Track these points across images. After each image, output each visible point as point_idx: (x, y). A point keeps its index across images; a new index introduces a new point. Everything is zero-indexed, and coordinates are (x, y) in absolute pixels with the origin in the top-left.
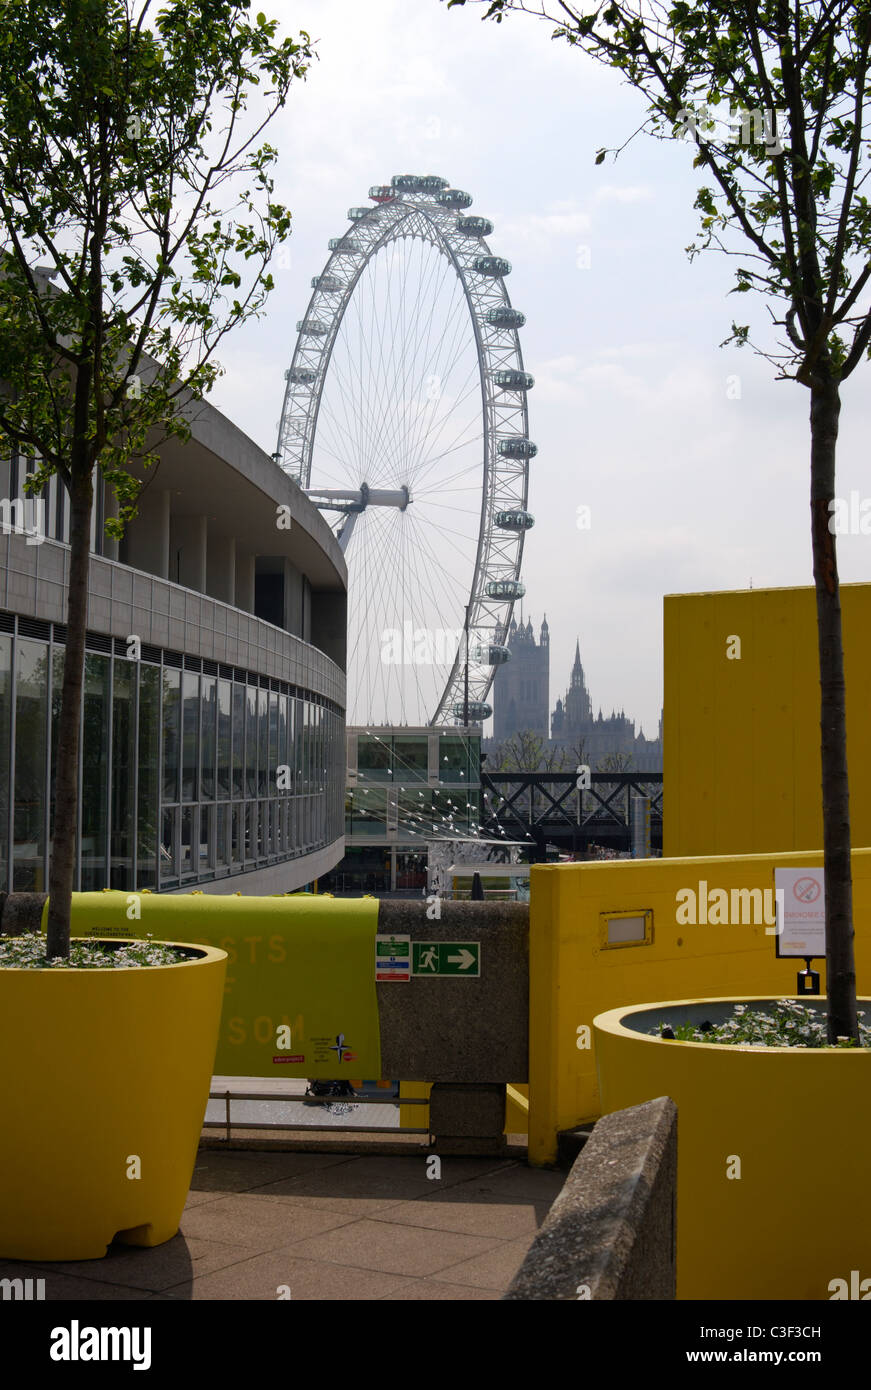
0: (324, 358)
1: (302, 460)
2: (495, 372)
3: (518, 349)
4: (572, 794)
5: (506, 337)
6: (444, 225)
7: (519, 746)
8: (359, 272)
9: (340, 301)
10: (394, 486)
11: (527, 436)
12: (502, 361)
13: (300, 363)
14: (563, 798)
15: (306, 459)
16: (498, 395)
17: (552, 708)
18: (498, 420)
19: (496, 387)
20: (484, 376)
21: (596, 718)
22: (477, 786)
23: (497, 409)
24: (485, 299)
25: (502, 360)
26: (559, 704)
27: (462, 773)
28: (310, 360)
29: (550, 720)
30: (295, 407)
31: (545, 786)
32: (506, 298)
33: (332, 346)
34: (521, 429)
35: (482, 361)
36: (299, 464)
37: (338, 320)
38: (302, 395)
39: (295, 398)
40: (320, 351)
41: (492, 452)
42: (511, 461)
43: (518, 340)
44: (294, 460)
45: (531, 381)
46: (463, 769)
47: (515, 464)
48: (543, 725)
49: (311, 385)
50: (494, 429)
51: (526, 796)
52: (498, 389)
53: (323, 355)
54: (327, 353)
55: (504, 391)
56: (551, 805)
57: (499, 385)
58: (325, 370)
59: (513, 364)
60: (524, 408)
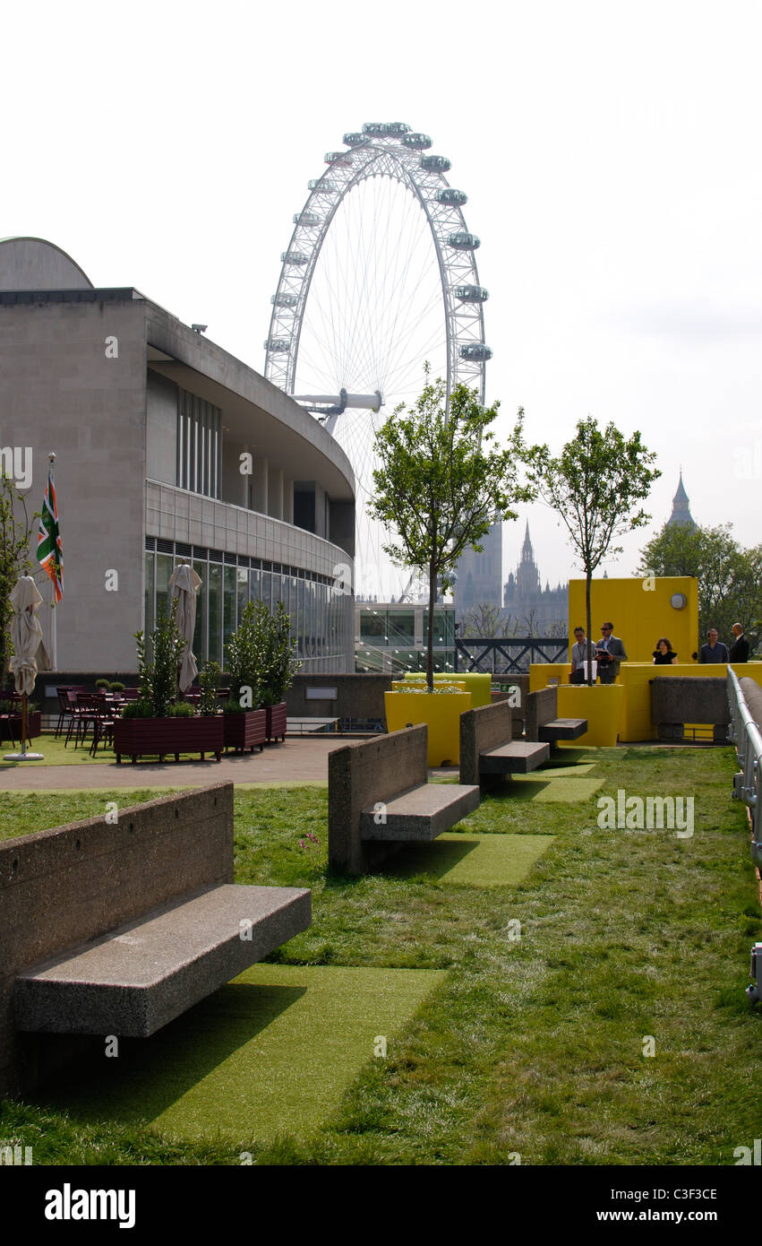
0: (305, 284)
1: (287, 374)
2: (455, 288)
3: (475, 268)
4: (525, 655)
5: (464, 259)
6: (409, 163)
7: (480, 615)
8: (335, 208)
9: (318, 233)
10: (370, 392)
11: (483, 341)
12: (461, 279)
13: (285, 289)
14: (518, 658)
15: (291, 372)
16: (459, 307)
17: (505, 580)
18: (459, 329)
19: (457, 299)
20: (445, 292)
21: (543, 589)
22: (451, 649)
23: (458, 319)
24: (446, 226)
25: (460, 277)
26: (511, 576)
27: (441, 639)
28: (293, 287)
29: (503, 591)
30: (280, 328)
31: (503, 648)
32: (463, 224)
33: (312, 273)
34: (479, 337)
35: (444, 280)
36: (284, 377)
37: (317, 251)
38: (286, 317)
39: (280, 320)
40: (302, 278)
41: (454, 356)
42: (470, 363)
43: (474, 259)
44: (280, 373)
45: (485, 294)
46: (442, 636)
47: (474, 366)
48: (496, 595)
49: (294, 308)
50: (455, 337)
51: (489, 657)
52: (458, 302)
53: (304, 281)
54: (308, 279)
55: (464, 303)
56: (509, 663)
57: (459, 298)
58: (306, 295)
59: (470, 280)
60: (481, 317)
